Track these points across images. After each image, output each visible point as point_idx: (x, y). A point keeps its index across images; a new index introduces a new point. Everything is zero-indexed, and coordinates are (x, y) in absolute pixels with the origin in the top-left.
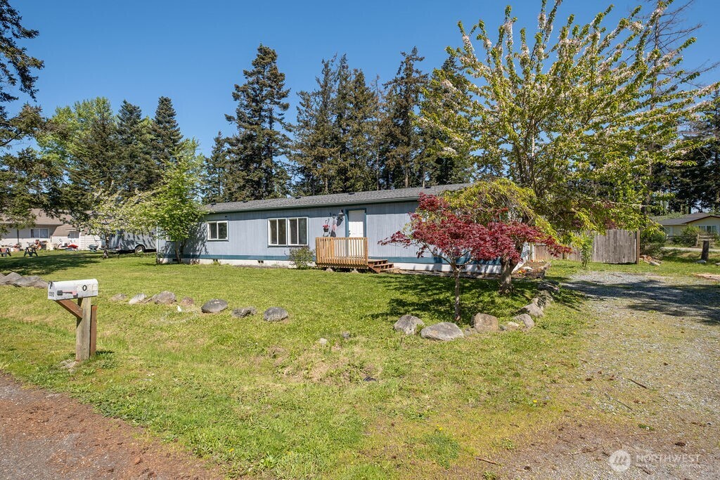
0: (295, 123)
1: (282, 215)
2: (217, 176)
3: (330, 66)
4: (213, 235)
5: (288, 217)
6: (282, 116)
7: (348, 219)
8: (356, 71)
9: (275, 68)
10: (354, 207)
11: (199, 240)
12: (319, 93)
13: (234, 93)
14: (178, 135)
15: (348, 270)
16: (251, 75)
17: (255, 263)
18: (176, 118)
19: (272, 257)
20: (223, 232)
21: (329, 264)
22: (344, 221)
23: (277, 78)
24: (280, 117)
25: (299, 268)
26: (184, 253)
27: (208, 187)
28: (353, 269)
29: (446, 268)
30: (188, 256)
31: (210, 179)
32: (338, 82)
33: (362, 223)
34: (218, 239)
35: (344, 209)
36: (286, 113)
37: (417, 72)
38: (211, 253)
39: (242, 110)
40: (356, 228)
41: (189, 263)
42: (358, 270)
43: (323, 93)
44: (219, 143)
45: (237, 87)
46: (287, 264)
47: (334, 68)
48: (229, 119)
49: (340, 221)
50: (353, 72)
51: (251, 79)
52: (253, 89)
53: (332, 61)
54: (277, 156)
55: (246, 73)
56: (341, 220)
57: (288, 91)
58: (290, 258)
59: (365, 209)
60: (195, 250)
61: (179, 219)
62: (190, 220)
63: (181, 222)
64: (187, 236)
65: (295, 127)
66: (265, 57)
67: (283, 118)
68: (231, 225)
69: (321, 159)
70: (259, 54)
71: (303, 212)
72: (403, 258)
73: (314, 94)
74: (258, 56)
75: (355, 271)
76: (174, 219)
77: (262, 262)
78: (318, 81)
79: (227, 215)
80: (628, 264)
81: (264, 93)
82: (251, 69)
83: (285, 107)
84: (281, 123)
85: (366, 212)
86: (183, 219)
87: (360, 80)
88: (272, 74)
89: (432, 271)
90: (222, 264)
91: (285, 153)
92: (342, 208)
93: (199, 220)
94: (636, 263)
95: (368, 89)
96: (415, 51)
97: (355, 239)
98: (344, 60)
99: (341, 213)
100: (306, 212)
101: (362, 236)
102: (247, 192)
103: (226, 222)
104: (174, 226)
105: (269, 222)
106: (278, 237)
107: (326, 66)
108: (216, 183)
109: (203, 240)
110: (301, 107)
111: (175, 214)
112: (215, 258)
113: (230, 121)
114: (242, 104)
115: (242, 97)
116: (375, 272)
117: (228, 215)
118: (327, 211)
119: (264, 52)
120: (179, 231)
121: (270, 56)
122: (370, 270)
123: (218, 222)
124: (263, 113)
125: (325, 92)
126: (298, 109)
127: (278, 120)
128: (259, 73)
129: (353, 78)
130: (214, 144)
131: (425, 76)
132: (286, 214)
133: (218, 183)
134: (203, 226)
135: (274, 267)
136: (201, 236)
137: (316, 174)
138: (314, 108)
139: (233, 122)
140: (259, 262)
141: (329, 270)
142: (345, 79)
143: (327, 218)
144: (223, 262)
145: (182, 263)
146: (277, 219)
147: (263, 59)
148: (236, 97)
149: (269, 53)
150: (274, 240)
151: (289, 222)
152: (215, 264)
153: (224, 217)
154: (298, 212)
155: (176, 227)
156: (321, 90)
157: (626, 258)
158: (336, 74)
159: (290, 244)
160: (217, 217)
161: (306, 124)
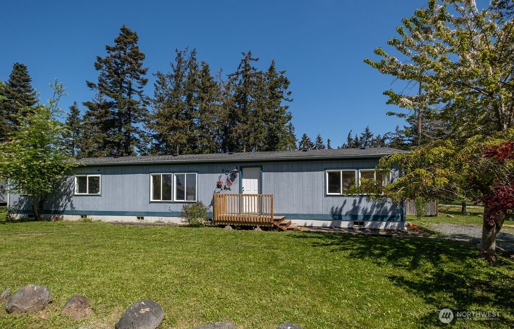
0: (152, 97)
1: (167, 170)
2: (71, 139)
3: (182, 55)
4: (82, 189)
5: (173, 172)
6: (142, 89)
7: (242, 177)
8: (203, 63)
9: (137, 48)
10: (249, 164)
11: (62, 195)
12: (172, 76)
13: (96, 64)
14: (33, 99)
15: (251, 228)
16: (114, 50)
17: (134, 219)
18: (31, 84)
19: (155, 213)
20: (94, 187)
21: (228, 222)
22: (238, 178)
23: (137, 56)
24: (139, 90)
25: (191, 226)
26: (45, 208)
27: (62, 148)
28: (256, 227)
29: (345, 224)
30: (49, 212)
31: (64, 141)
32: (188, 70)
33: (256, 181)
34: (87, 194)
35: (239, 165)
36: (145, 88)
37: (253, 69)
38: (78, 207)
39: (104, 78)
40: (250, 185)
41: (49, 220)
42: (261, 227)
43: (176, 77)
44: (74, 111)
45: (99, 59)
46: (178, 221)
47: (186, 58)
48: (90, 85)
49: (233, 177)
50: (201, 63)
51: (113, 54)
52: (116, 63)
53: (184, 52)
54: (135, 122)
55: (108, 48)
56: (235, 177)
57: (147, 69)
58: (181, 215)
59: (261, 167)
60: (58, 206)
61: (39, 170)
62: (54, 172)
63: (42, 174)
64: (49, 191)
65: (152, 100)
66: (127, 37)
67: (143, 91)
68: (105, 180)
69: (174, 128)
70: (122, 33)
71: (191, 168)
72: (301, 215)
73: (168, 76)
74: (121, 35)
75: (258, 229)
76: (34, 171)
77: (142, 218)
78: (172, 66)
79: (99, 168)
80: (431, 216)
81: (125, 67)
82: (113, 45)
83: (144, 82)
84: (141, 95)
85: (262, 169)
86: (45, 171)
87: (206, 70)
88: (134, 52)
89: (331, 227)
90: (93, 220)
91: (144, 121)
92: (237, 165)
93: (65, 174)
94: (436, 215)
95: (213, 78)
96: (249, 53)
97: (248, 195)
98: (194, 53)
99: (236, 170)
100: (194, 168)
101: (257, 193)
102: (105, 152)
103: (100, 175)
104: (32, 178)
105: (152, 177)
106: (162, 192)
107: (179, 55)
108: (70, 145)
109: (69, 195)
110: (158, 85)
111: (35, 165)
112: (84, 215)
113: (91, 87)
114: (103, 74)
115: (104, 68)
116: (282, 230)
117: (102, 169)
118: (220, 167)
119: (126, 32)
120: (39, 184)
121: (132, 36)
122: (275, 228)
123: (88, 176)
124: (124, 85)
125: (177, 76)
126: (155, 85)
127: (138, 92)
128: (122, 49)
129: (200, 68)
130: (69, 112)
131: (261, 73)
132: (172, 169)
133: (73, 145)
134: (68, 180)
135: (159, 224)
136: (65, 190)
137: (171, 139)
138: (168, 87)
139: (94, 89)
140: (139, 218)
141: (229, 228)
142: (195, 68)
143: (219, 175)
144: (95, 218)
145: (41, 220)
146: (161, 174)
147: (126, 38)
148: (98, 67)
149: (131, 34)
150: (156, 196)
151: (175, 177)
152: (85, 221)
153: (96, 170)
154: (186, 168)
155: (36, 180)
156: (174, 74)
157: (429, 212)
158: (188, 63)
159: (175, 200)
160: (86, 171)
161: (161, 100)
